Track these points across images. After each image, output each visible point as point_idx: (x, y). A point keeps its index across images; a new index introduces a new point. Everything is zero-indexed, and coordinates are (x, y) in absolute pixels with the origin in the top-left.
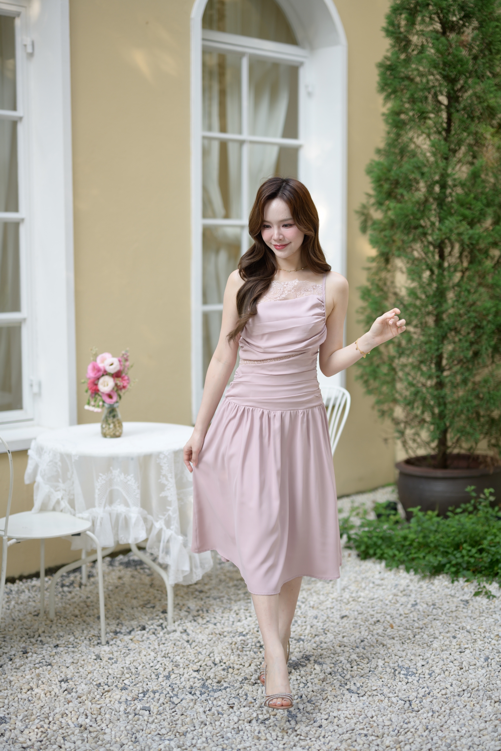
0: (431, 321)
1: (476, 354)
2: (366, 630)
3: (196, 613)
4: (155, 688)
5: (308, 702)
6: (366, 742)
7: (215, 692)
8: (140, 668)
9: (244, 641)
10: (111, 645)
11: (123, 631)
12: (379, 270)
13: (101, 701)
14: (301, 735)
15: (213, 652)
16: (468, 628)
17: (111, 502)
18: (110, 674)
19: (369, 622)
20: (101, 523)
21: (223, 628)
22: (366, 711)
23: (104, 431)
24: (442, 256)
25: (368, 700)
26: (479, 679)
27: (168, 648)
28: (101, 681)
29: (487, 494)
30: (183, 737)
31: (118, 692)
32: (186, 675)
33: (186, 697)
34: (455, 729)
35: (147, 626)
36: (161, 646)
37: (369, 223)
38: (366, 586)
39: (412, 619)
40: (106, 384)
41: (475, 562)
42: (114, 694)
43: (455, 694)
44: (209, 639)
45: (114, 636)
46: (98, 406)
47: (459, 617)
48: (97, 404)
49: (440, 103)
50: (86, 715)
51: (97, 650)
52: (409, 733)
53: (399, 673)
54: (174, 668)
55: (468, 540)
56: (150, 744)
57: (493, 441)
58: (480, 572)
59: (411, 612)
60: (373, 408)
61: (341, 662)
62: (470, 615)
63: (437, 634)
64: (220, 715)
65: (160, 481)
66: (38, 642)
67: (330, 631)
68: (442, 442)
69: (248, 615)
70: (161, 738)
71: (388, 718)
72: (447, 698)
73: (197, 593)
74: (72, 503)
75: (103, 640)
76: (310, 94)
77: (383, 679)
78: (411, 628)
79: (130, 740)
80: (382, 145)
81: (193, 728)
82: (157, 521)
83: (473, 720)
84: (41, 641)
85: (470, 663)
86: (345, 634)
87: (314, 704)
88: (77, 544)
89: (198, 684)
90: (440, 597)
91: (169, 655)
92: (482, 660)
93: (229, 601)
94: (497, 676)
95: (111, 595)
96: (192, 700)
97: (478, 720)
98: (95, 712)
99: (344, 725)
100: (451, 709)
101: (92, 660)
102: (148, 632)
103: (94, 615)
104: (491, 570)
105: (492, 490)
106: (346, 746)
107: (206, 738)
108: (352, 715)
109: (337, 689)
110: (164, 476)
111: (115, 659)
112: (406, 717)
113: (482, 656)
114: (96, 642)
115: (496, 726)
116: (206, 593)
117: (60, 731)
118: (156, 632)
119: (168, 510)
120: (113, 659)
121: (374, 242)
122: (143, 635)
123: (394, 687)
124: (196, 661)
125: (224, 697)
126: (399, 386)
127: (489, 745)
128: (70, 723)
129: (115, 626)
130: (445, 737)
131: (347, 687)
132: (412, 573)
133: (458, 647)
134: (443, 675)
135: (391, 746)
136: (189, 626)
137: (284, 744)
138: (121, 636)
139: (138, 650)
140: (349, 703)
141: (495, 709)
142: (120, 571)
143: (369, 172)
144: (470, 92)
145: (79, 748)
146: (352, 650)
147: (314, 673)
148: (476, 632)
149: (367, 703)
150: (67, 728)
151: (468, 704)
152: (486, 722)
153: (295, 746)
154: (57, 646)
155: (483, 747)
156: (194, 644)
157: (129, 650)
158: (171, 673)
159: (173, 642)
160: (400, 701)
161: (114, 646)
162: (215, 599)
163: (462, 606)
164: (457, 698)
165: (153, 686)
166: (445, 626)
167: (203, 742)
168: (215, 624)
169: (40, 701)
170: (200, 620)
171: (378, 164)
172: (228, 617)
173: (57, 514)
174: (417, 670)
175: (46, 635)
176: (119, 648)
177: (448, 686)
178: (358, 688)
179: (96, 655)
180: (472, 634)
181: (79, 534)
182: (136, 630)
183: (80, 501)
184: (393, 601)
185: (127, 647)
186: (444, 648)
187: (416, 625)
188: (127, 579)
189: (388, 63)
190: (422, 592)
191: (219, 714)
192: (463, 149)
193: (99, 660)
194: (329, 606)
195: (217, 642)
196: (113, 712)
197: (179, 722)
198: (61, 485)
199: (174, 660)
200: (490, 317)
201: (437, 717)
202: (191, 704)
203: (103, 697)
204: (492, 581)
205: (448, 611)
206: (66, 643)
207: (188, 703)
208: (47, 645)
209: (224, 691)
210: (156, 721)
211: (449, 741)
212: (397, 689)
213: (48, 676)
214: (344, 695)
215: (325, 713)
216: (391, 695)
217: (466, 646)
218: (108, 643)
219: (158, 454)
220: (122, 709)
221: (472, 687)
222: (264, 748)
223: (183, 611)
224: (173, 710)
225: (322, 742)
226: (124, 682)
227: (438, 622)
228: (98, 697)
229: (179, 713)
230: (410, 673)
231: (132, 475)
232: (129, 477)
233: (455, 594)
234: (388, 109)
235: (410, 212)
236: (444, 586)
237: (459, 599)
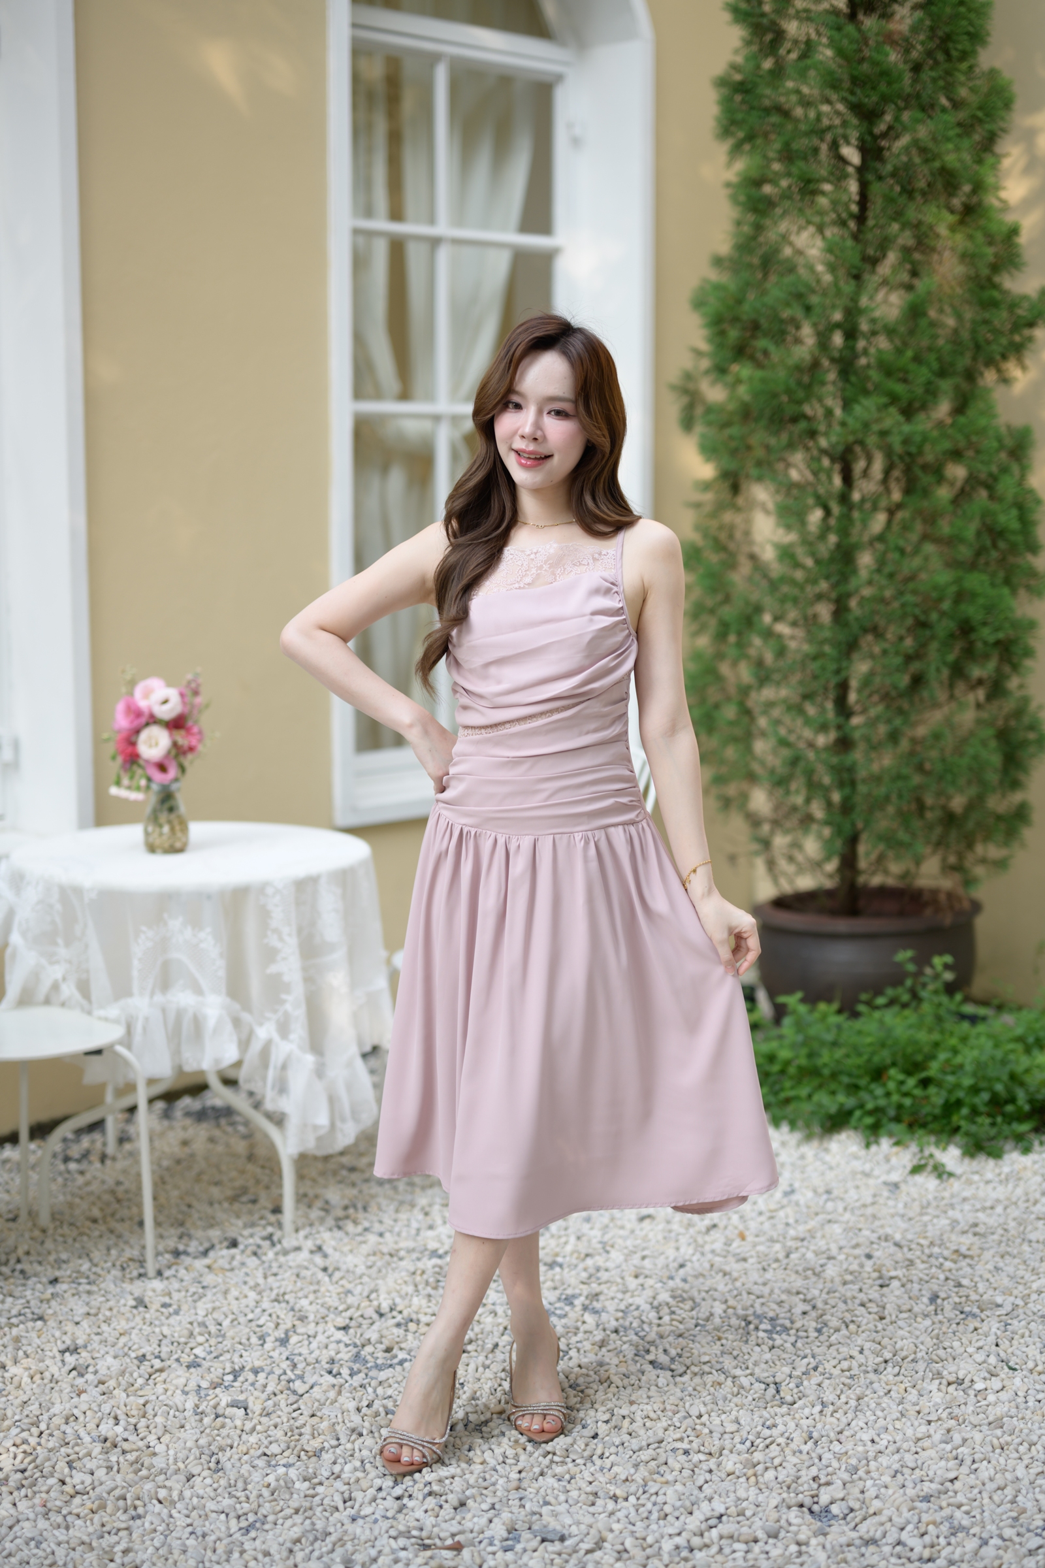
0: (824, 611)
1: (918, 681)
2: (689, 1244)
3: (340, 1213)
4: (257, 1364)
5: (571, 1386)
6: (686, 1465)
7: (380, 1370)
8: (226, 1323)
9: (441, 1267)
10: (167, 1278)
11: (191, 1250)
12: (720, 507)
13: (147, 1390)
14: (554, 1454)
15: (376, 1291)
16: (898, 1237)
17: (165, 984)
18: (165, 1336)
19: (697, 1228)
20: (145, 1029)
21: (396, 1243)
22: (687, 1405)
23: (151, 839)
24: (848, 479)
25: (693, 1384)
26: (917, 1337)
27: (284, 1283)
28: (147, 1349)
29: (939, 968)
30: (314, 1459)
31: (181, 1371)
32: (320, 1338)
33: (322, 1380)
34: (866, 1437)
35: (240, 1239)
36: (271, 1279)
37: (699, 411)
39: (784, 1221)
40: (153, 742)
41: (913, 1105)
42: (172, 1376)
43: (869, 1369)
44: (369, 1264)
45: (173, 1260)
46: (138, 789)
47: (879, 1215)
48: (135, 783)
49: (844, 161)
50: (116, 1418)
51: (137, 1288)
52: (773, 1447)
53: (757, 1328)
54: (297, 1323)
55: (900, 1062)
56: (246, 1475)
57: (952, 859)
58: (924, 1125)
59: (783, 1207)
61: (637, 1308)
62: (902, 1212)
63: (834, 1251)
64: (390, 1416)
65: (265, 941)
66: (17, 1274)
67: (617, 1246)
68: (849, 862)
70: (269, 1462)
71: (733, 1417)
72: (851, 1377)
73: (344, 1173)
74: (84, 988)
75: (151, 1268)
76: (576, 142)
77: (724, 1341)
78: (781, 1239)
79: (206, 1467)
80: (724, 248)
81: (334, 1443)
82: (261, 1024)
83: (904, 1420)
84: (22, 1272)
85: (899, 1306)
86: (645, 1253)
87: (582, 1391)
88: (95, 1072)
89: (345, 1355)
90: (840, 1178)
91: (287, 1297)
92: (925, 1300)
93: (409, 1188)
94: (954, 1333)
95: (167, 1179)
96: (334, 1386)
97: (913, 1418)
98: (134, 1412)
99: (642, 1432)
100: (859, 1399)
101: (128, 1308)
102: (243, 1252)
103: (131, 1219)
104: (944, 1121)
105: (948, 959)
106: (646, 1474)
107: (362, 1462)
108: (659, 1412)
109: (630, 1362)
110: (276, 931)
111: (175, 1307)
112: (767, 1416)
113: (924, 1292)
114: (135, 1273)
115: (949, 1431)
116: (362, 1171)
117: (63, 1450)
118: (259, 1252)
119: (283, 1002)
120: (170, 1305)
121: (709, 450)
122: (233, 1258)
123: (746, 1357)
124: (341, 1308)
125: (399, 1379)
126: (760, 746)
127: (934, 1467)
128: (82, 1433)
129: (175, 1239)
130: (846, 1453)
131: (651, 1357)
132: (785, 1128)
133: (876, 1275)
134: (844, 1332)
135: (737, 1473)
136: (328, 1238)
137: (520, 1472)
138: (187, 1260)
139: (223, 1287)
140: (653, 1388)
141: (948, 1397)
142: (185, 1128)
143: (698, 303)
144: (905, 140)
145: (101, 1484)
146: (659, 1285)
147: (582, 1329)
148: (913, 1246)
149: (690, 1389)
150: (77, 1445)
151: (894, 1388)
152: (929, 1422)
153: (542, 1474)
154: (54, 1281)
155: (923, 1473)
156: (337, 1275)
157: (203, 1287)
158: (291, 1333)
159: (295, 1271)
160: (757, 1385)
161: (173, 1280)
163: (886, 1194)
164: (872, 1376)
165: (253, 1358)
166: (851, 1234)
167: (356, 1469)
168: (381, 1235)
169: (21, 1392)
170: (350, 1227)
171: (718, 287)
172: (409, 1220)
173: (54, 1012)
174: (792, 1322)
175: (32, 1258)
176: (184, 1284)
177: (855, 1353)
178: (673, 1360)
179: (135, 1299)
180: (905, 1249)
181: (98, 1052)
182: (218, 1247)
183: (101, 983)
185: (199, 1282)
186: (849, 1278)
187: (792, 1232)
188: (199, 1146)
189: (738, 77)
190: (805, 1166)
191: (387, 1414)
192: (892, 257)
193: (141, 1309)
195: (384, 1271)
196: (172, 1412)
197: (307, 1430)
198: (62, 952)
199: (297, 1307)
200: (946, 605)
201: (832, 1415)
202: (332, 1394)
203: (151, 1382)
204: (948, 1144)
205: (857, 1204)
206: (74, 1275)
207: (325, 1392)
208: (34, 1279)
209: (398, 1368)
210: (259, 1428)
211: (854, 1461)
212: (752, 1360)
213: (38, 1341)
214: (643, 1373)
215: (604, 1409)
216: (738, 1372)
217: (893, 1273)
218: (160, 1273)
219: (262, 888)
220: (189, 1405)
221: (904, 1353)
222: (480, 1480)
223: (314, 1208)
224: (295, 1406)
225: (597, 1467)
226: (195, 1351)
227: (835, 1226)
228: (140, 1381)
229: (306, 1413)
230: (778, 1328)
231: (208, 930)
232: (201, 933)
233: (872, 1169)
234: (737, 174)
235: (782, 388)
236: (849, 1154)
237: (880, 1180)
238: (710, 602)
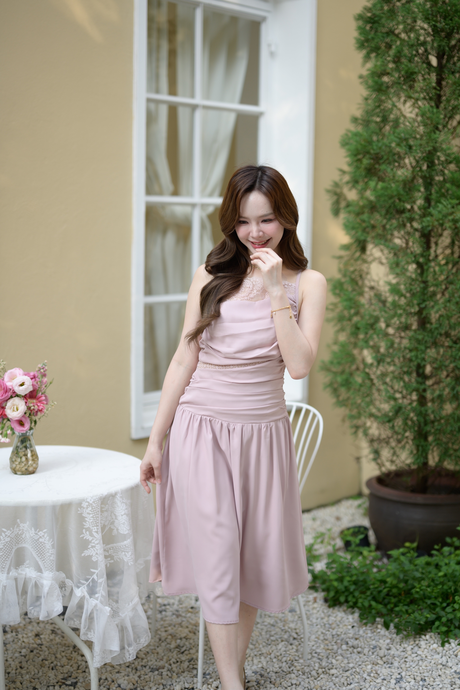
0: (414, 322)
12: (353, 259)
17: (17, 564)
23: (14, 466)
24: (427, 246)
37: (343, 204)
38: (338, 649)
40: (15, 407)
46: (6, 436)
48: (4, 432)
49: (429, 64)
60: (343, 421)
65: (81, 536)
76: (272, 54)
80: (358, 114)
82: (78, 587)
90: (429, 668)
95: (24, 664)
110: (88, 529)
121: (348, 227)
132: (392, 630)
143: (344, 144)
162: (152, 670)
171: (356, 134)
184: (372, 675)
189: (369, 15)
190: (406, 658)
194: (294, 682)
219: (79, 504)
231: (45, 530)
232: (41, 532)
233: (447, 662)
234: (368, 70)
235: (395, 193)
236: (432, 650)
237: (453, 671)
238: (346, 313)
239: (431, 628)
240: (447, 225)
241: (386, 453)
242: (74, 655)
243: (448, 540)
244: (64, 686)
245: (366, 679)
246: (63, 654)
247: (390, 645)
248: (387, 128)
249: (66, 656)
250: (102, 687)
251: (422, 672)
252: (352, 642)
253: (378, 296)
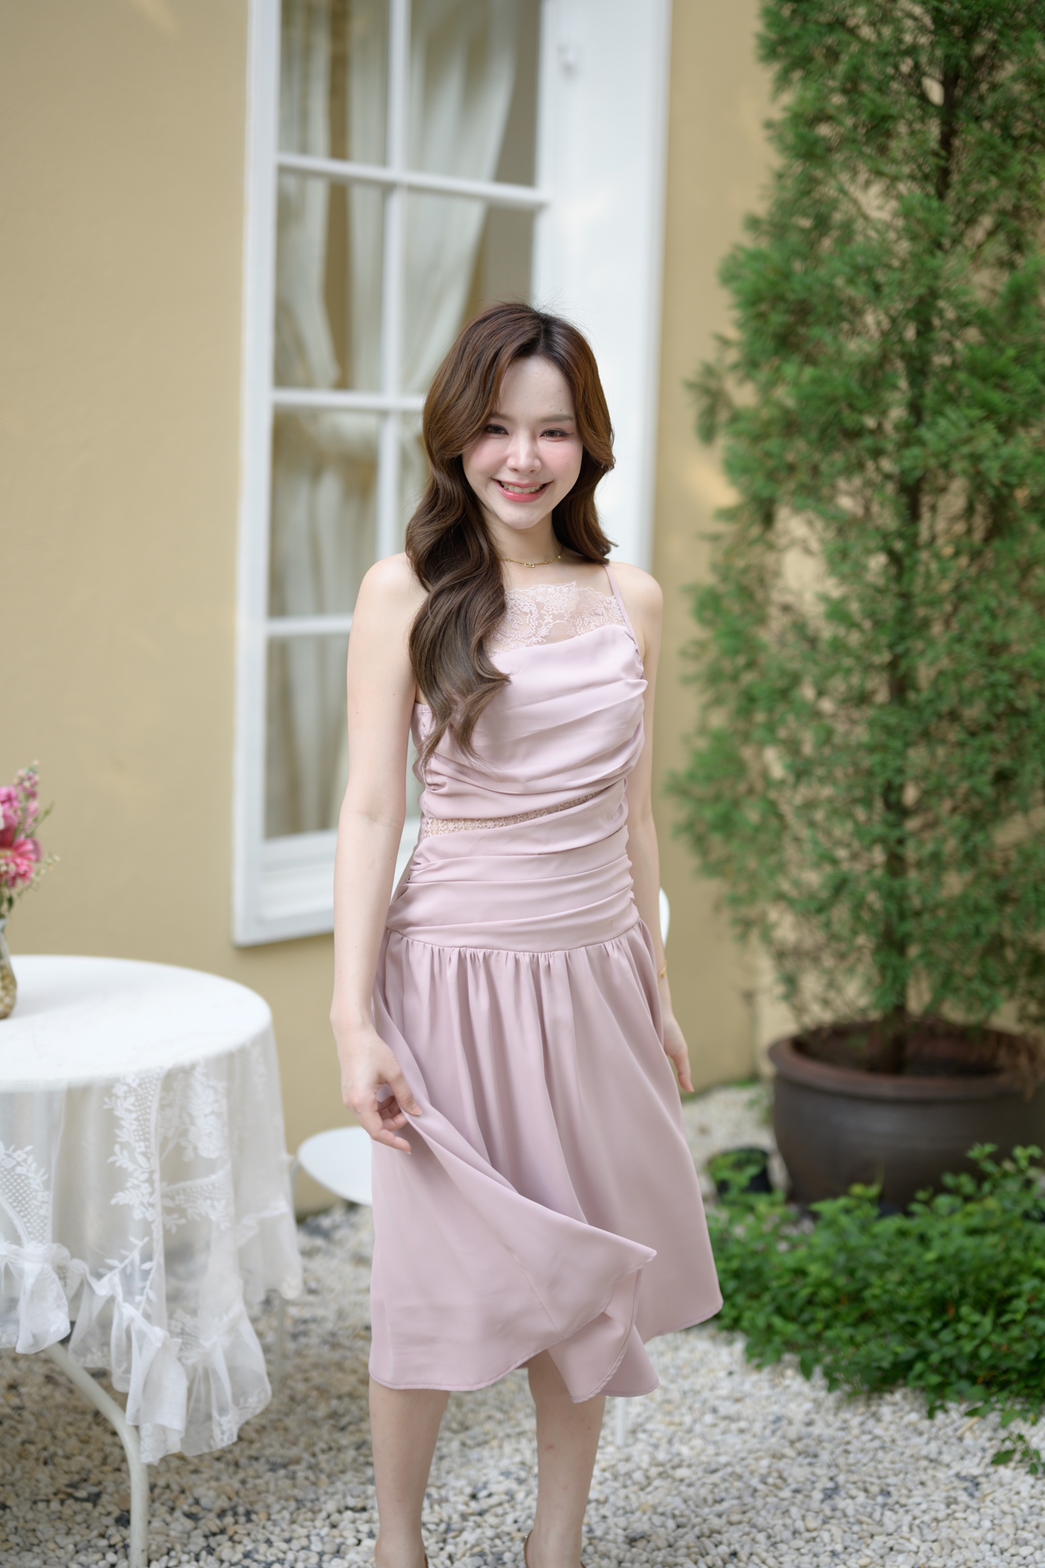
0: (878, 686)
3: (213, 1524)
12: (742, 543)
24: (913, 514)
29: (1024, 1163)
37: (723, 416)
38: (695, 1421)
39: (829, 1548)
41: (991, 1357)
47: (959, 1542)
49: (923, 98)
55: (971, 1291)
57: (1033, 1008)
58: (1004, 1386)
60: (717, 908)
62: (989, 1537)
65: (111, 1160)
69: (365, 1528)
76: (569, 70)
80: (761, 208)
82: (99, 1277)
90: (899, 1466)
93: (312, 1477)
104: (1034, 1382)
105: (1034, 1151)
110: (125, 1146)
121: (735, 469)
143: (729, 276)
144: (1009, 69)
162: (273, 1468)
163: (963, 1497)
171: (756, 256)
172: (308, 1537)
184: (770, 1480)
190: (848, 1443)
205: (927, 1518)
219: (108, 1088)
223: (178, 1514)
227: (901, 1558)
231: (29, 1148)
232: (19, 1152)
233: (940, 1453)
234: (785, 109)
235: (841, 392)
236: (907, 1426)
237: (952, 1472)
238: (727, 666)
239: (905, 1377)
240: (958, 466)
241: (811, 983)
242: (97, 1431)
243: (949, 1180)
244: (70, 1502)
245: (755, 1490)
246: (71, 1430)
247: (814, 1416)
248: (827, 243)
249: (77, 1435)
250: (157, 1505)
251: (882, 1474)
252: (727, 1408)
253: (800, 627)
